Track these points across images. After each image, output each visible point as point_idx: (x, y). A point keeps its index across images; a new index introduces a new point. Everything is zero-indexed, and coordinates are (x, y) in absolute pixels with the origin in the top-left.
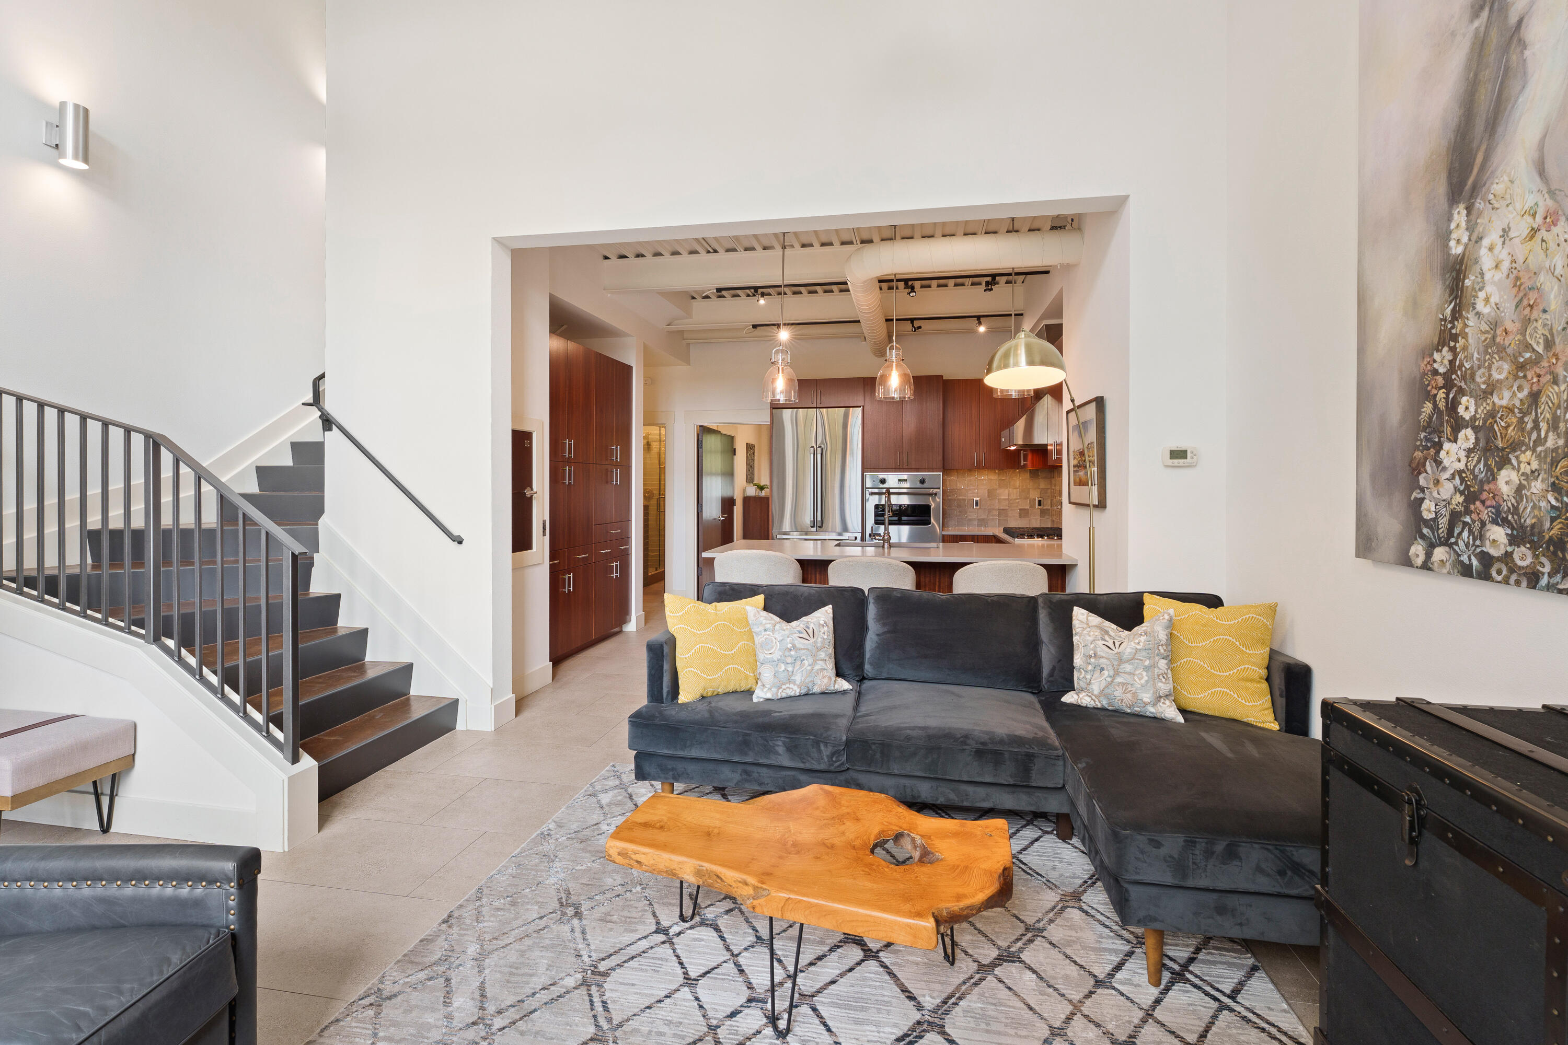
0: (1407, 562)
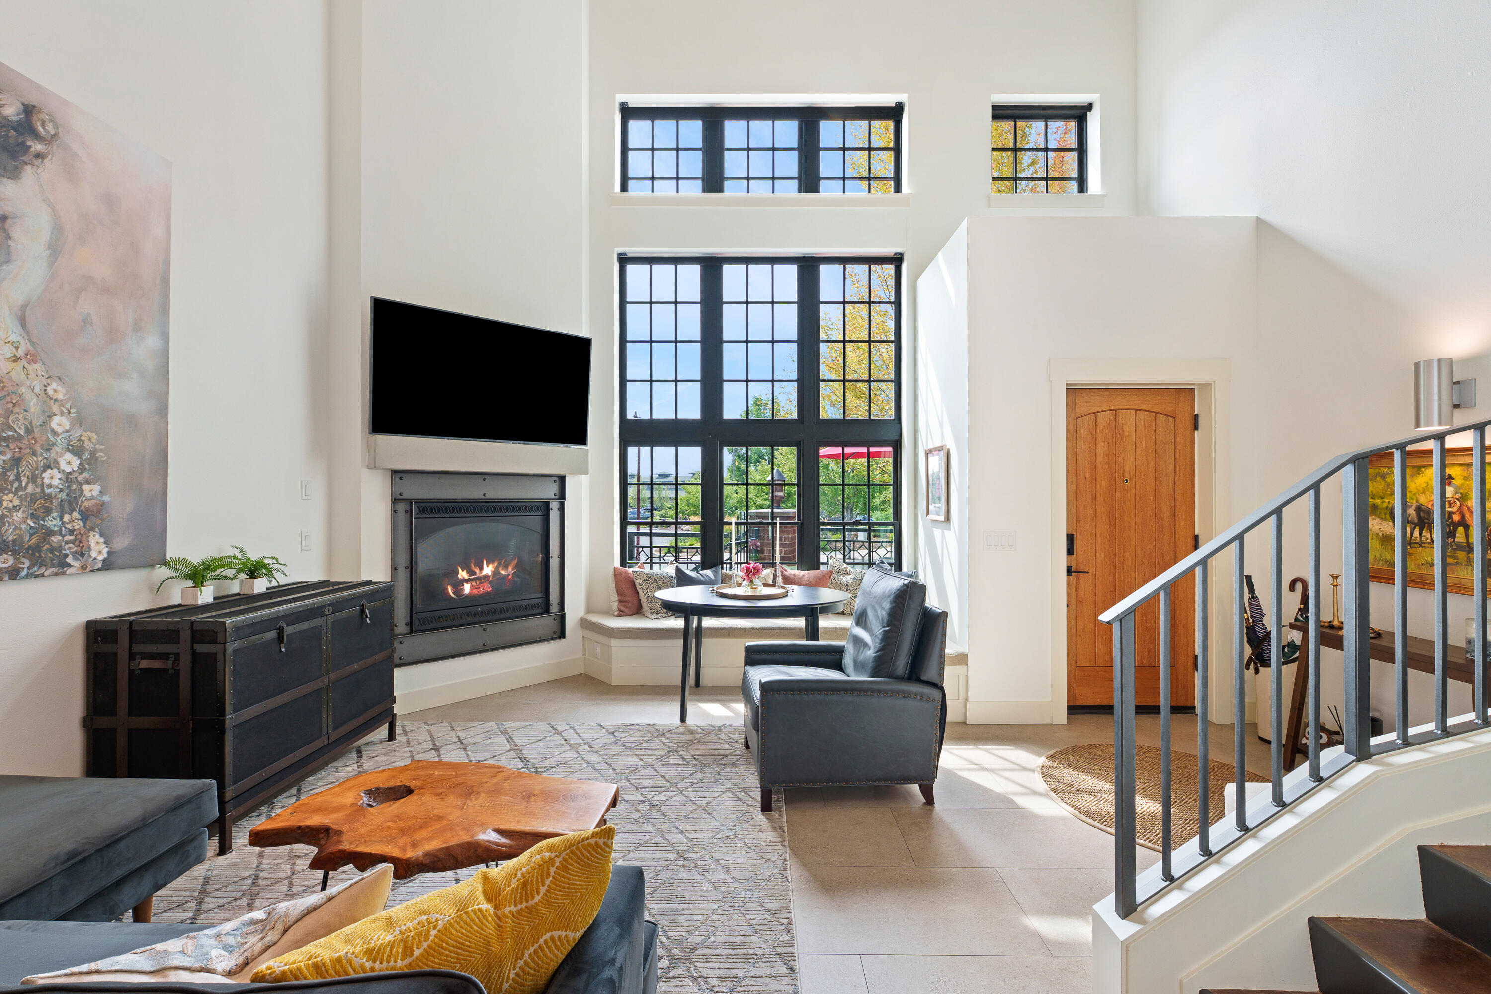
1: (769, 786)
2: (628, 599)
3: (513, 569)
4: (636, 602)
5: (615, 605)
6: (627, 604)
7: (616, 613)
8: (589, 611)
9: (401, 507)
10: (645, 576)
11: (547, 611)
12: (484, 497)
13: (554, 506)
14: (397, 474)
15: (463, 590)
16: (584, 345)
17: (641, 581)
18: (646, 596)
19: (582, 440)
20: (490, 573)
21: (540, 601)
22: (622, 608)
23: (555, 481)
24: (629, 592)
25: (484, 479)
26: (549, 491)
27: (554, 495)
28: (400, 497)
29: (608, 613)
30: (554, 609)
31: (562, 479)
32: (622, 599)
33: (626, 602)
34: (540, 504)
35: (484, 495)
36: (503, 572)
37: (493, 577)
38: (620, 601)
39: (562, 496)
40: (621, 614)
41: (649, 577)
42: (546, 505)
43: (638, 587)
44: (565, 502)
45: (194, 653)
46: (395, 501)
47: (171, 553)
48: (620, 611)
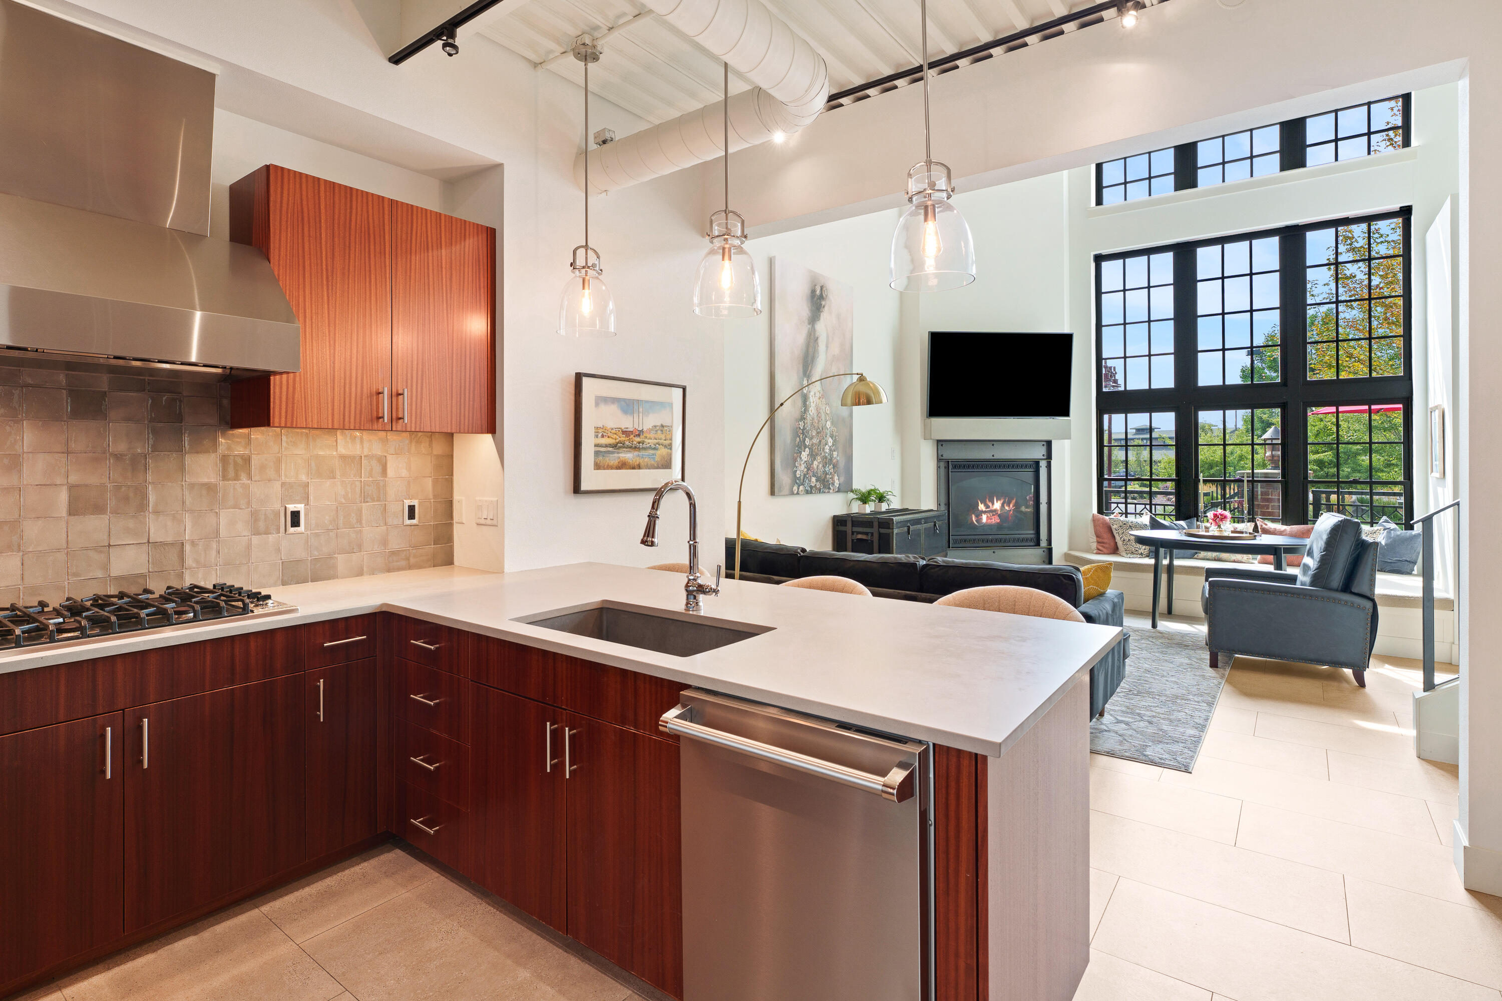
1: (1216, 651)
2: (1106, 541)
3: (1013, 507)
4: (1112, 544)
5: (1094, 545)
6: (1104, 545)
7: (1095, 552)
8: (1070, 549)
9: (942, 464)
10: (1120, 522)
11: (1038, 544)
12: (993, 458)
13: (1043, 464)
14: (940, 443)
15: (982, 519)
16: (1067, 339)
17: (1117, 526)
18: (1122, 539)
19: (1065, 412)
20: (999, 508)
21: (1033, 536)
22: (1100, 548)
23: (1043, 445)
24: (1106, 536)
25: (993, 445)
26: (1038, 453)
27: (1043, 455)
28: (942, 458)
29: (1089, 551)
30: (1044, 543)
31: (1049, 444)
32: (1100, 540)
33: (1103, 543)
34: (1033, 463)
35: (993, 456)
36: (1007, 509)
37: (1001, 511)
38: (1098, 542)
39: (1049, 456)
40: (1099, 552)
41: (1124, 523)
42: (1037, 463)
43: (1115, 532)
44: (1052, 461)
45: (880, 534)
46: (939, 460)
47: (854, 487)
48: (1098, 549)
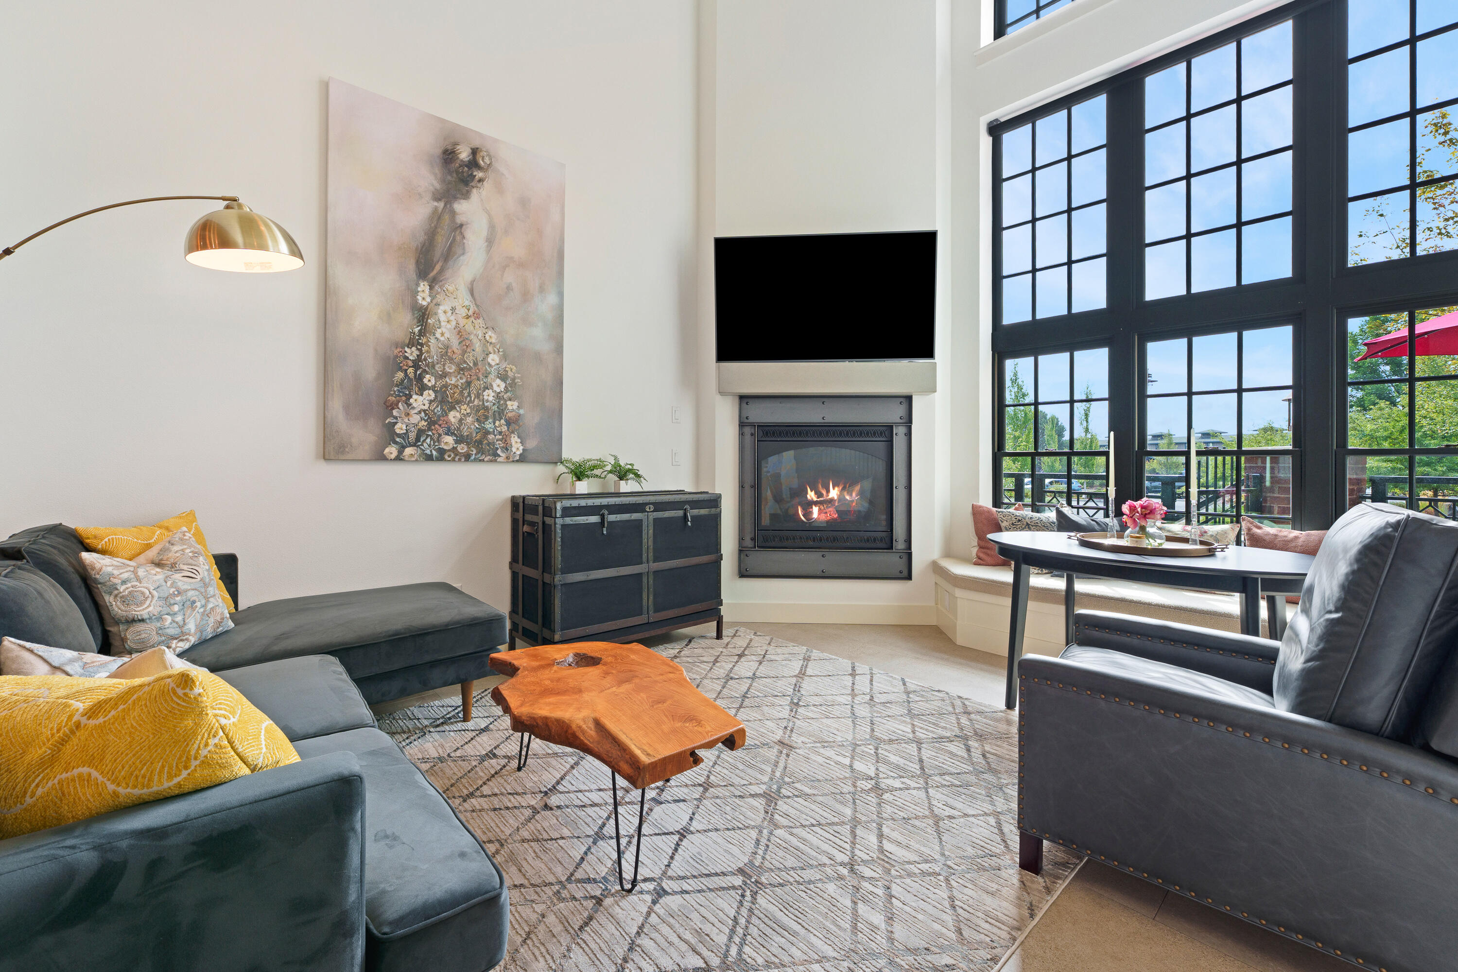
0: (381, 458)
3: (857, 496)
5: (977, 551)
6: (989, 552)
7: (972, 560)
8: (948, 554)
9: (748, 430)
10: (1013, 519)
12: (823, 421)
13: (900, 431)
14: (744, 399)
15: (811, 513)
16: (927, 240)
17: (1008, 524)
19: (927, 351)
20: (836, 498)
21: (884, 534)
22: (981, 555)
23: (900, 402)
25: (823, 403)
26: (892, 414)
27: (899, 418)
28: (746, 421)
29: (964, 560)
30: (900, 545)
31: (909, 399)
32: (983, 544)
33: (988, 548)
34: (884, 428)
35: (823, 418)
36: (848, 497)
37: (838, 503)
38: (981, 547)
39: (908, 422)
41: (1019, 521)
42: (890, 428)
44: (914, 426)
45: (544, 523)
46: (742, 425)
47: (565, 455)
48: (979, 558)
